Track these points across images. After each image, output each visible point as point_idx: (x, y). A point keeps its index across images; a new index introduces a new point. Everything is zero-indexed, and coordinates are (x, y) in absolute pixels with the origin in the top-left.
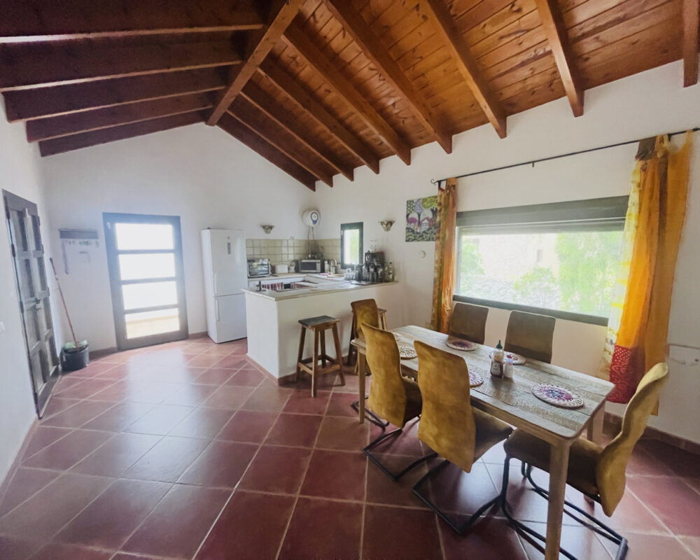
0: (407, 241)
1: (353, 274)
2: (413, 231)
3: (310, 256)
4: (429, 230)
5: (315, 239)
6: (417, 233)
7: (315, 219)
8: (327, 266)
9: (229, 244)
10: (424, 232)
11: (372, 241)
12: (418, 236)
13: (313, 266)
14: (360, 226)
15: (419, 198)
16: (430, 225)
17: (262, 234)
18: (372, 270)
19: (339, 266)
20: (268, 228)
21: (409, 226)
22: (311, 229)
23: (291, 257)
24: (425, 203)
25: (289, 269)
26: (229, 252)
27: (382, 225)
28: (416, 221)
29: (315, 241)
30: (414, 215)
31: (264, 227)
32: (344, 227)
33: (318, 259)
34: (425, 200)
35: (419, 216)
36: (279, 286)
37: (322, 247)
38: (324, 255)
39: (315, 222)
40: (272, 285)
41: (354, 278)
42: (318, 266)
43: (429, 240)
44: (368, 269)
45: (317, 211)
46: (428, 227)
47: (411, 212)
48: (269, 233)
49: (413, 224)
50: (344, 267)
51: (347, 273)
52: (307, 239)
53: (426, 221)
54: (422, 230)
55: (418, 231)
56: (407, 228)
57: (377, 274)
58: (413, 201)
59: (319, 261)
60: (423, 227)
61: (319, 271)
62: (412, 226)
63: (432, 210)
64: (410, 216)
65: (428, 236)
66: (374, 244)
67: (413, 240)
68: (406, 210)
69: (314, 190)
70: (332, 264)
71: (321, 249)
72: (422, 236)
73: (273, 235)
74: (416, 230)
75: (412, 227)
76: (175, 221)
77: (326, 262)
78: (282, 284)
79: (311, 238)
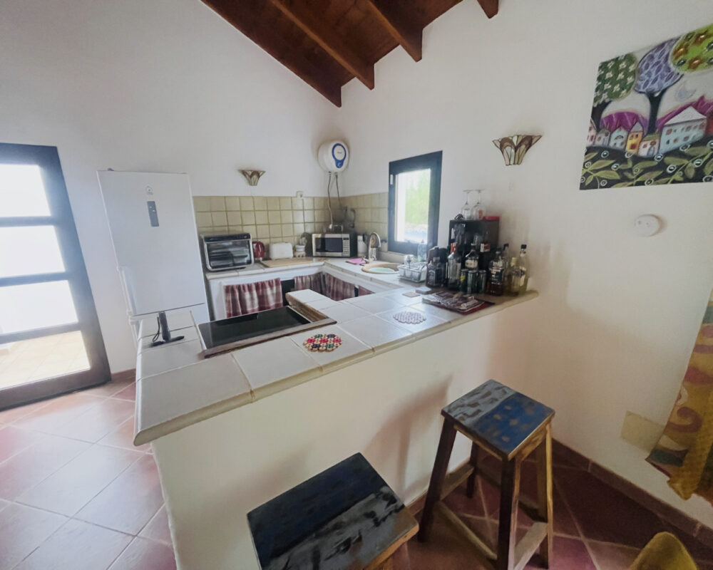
1: (420, 266)
2: (617, 155)
3: (331, 227)
4: (700, 143)
5: (341, 196)
6: (637, 159)
7: (340, 157)
8: (361, 245)
9: (152, 205)
10: (675, 153)
11: (468, 192)
12: (638, 167)
13: (338, 245)
14: (433, 160)
17: (240, 187)
18: (472, 263)
19: (385, 246)
20: (253, 175)
21: (601, 142)
22: (333, 176)
23: (300, 229)
24: (695, 52)
25: (295, 250)
26: (155, 222)
27: (502, 148)
28: (637, 119)
29: (341, 200)
30: (624, 104)
31: (244, 173)
32: (396, 167)
33: (345, 232)
35: (655, 101)
36: (271, 287)
37: (353, 210)
38: (356, 225)
39: (339, 163)
40: (257, 285)
41: (423, 278)
42: (347, 245)
43: (698, 177)
44: (463, 262)
45: (344, 141)
46: (696, 134)
47: (615, 96)
48: (255, 184)
49: (619, 132)
50: (394, 247)
51: (406, 266)
52: (327, 196)
53: (686, 115)
54: (665, 148)
55: (643, 152)
56: (591, 150)
57: (489, 274)
59: (347, 236)
60: (667, 137)
61: (348, 255)
64: (612, 110)
65: (696, 164)
66: (473, 199)
67: (611, 183)
68: (593, 95)
69: (338, 103)
70: (371, 243)
71: (351, 215)
72: (662, 165)
73: (263, 188)
74: (630, 152)
75: (616, 143)
76: (48, 156)
77: (360, 238)
78: (277, 281)
79: (334, 194)
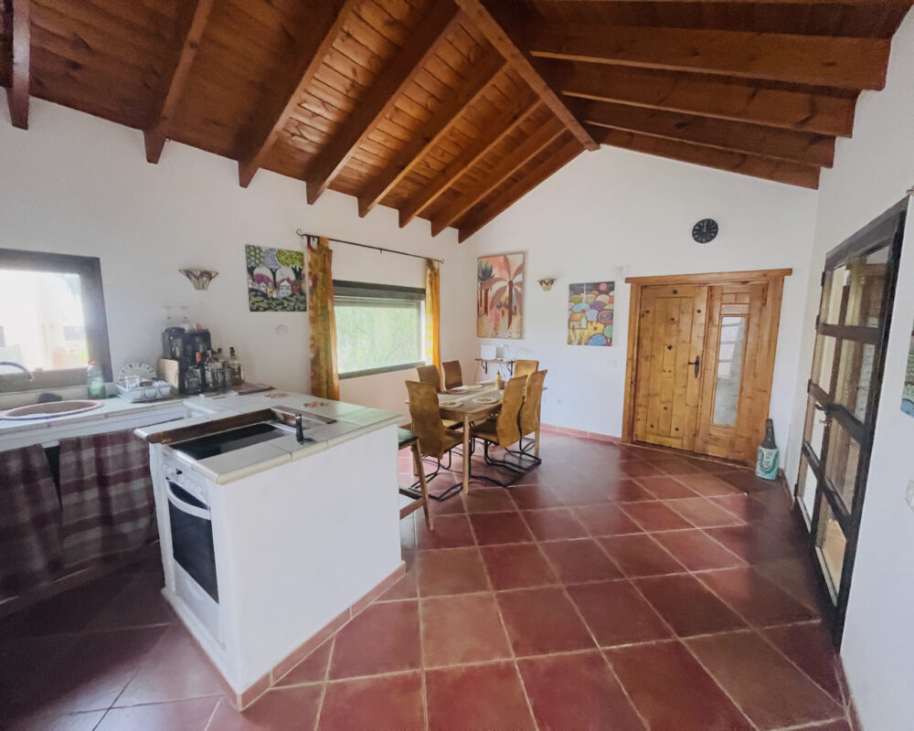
0: (252, 310)
2: (265, 295)
4: (292, 296)
6: (273, 299)
10: (285, 298)
12: (274, 303)
15: (272, 246)
16: (292, 289)
21: (256, 287)
24: (283, 258)
27: (187, 275)
28: (268, 279)
30: (262, 270)
34: (280, 252)
35: (274, 274)
43: (294, 310)
46: (290, 292)
47: (258, 265)
49: (263, 284)
53: (286, 283)
54: (282, 296)
55: (275, 296)
56: (251, 290)
58: (259, 248)
60: (281, 291)
62: (262, 287)
63: (294, 270)
64: (257, 271)
65: (292, 304)
67: (265, 310)
68: (246, 261)
72: (282, 304)
74: (269, 295)
75: (263, 289)
